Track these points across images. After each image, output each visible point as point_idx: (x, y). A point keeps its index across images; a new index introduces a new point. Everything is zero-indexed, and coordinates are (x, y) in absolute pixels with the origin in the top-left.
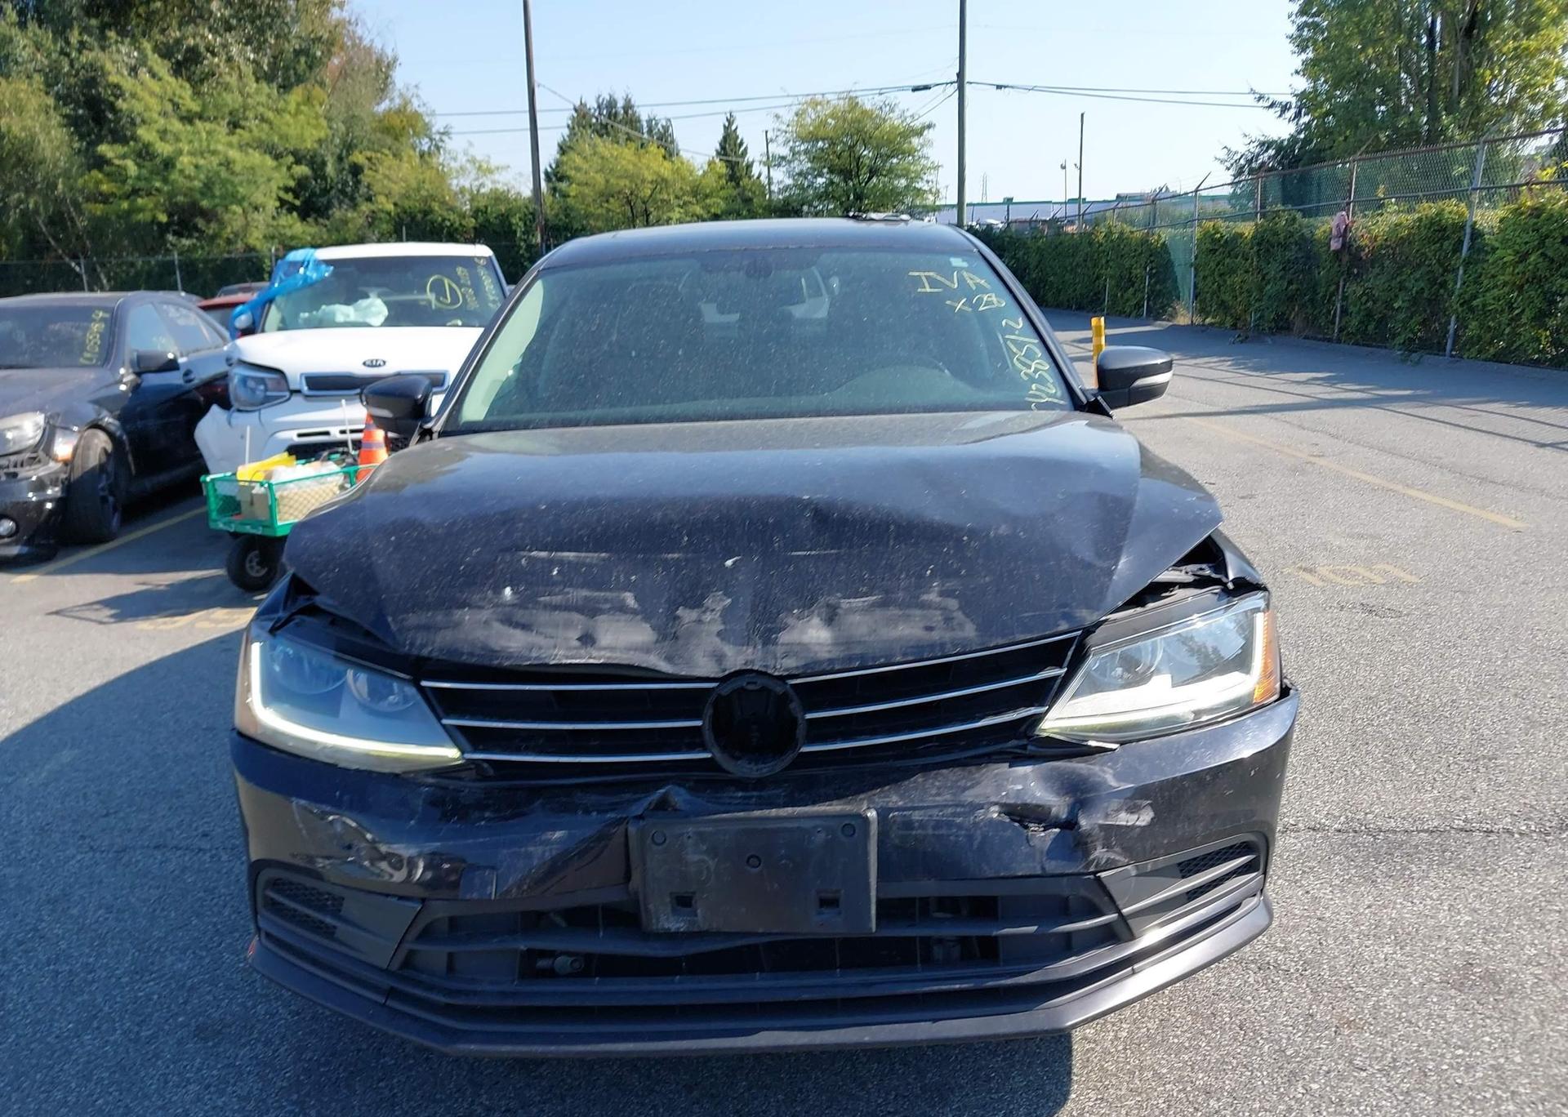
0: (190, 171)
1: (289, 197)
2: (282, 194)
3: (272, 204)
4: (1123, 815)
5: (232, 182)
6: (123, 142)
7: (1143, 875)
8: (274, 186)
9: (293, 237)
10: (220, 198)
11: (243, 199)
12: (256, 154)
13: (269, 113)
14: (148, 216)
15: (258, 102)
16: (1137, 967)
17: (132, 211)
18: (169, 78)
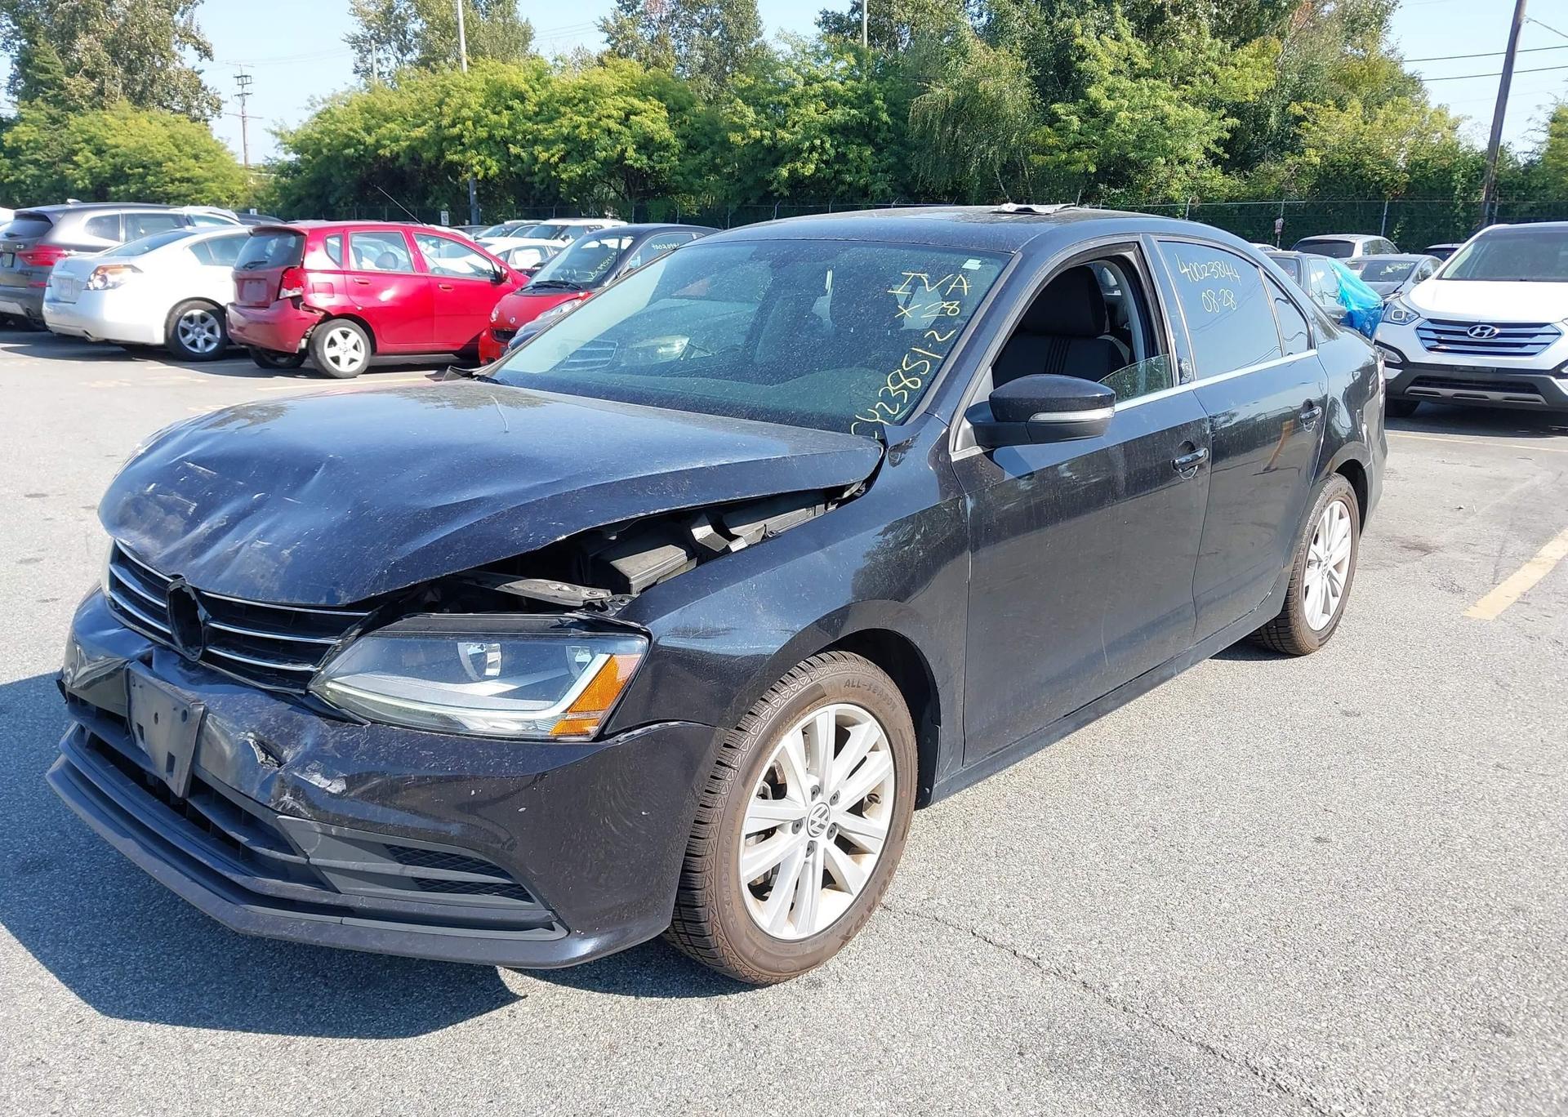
0: (1127, 124)
1: (1220, 151)
2: (1212, 147)
3: (1198, 156)
4: (317, 776)
5: (1163, 135)
6: (1074, 101)
7: (331, 836)
8: (1205, 139)
9: (1212, 189)
10: (1150, 150)
11: (1171, 152)
12: (1191, 108)
13: (1217, 68)
14: (1080, 167)
15: (1209, 57)
16: (347, 920)
17: (1068, 163)
18: (1129, 39)
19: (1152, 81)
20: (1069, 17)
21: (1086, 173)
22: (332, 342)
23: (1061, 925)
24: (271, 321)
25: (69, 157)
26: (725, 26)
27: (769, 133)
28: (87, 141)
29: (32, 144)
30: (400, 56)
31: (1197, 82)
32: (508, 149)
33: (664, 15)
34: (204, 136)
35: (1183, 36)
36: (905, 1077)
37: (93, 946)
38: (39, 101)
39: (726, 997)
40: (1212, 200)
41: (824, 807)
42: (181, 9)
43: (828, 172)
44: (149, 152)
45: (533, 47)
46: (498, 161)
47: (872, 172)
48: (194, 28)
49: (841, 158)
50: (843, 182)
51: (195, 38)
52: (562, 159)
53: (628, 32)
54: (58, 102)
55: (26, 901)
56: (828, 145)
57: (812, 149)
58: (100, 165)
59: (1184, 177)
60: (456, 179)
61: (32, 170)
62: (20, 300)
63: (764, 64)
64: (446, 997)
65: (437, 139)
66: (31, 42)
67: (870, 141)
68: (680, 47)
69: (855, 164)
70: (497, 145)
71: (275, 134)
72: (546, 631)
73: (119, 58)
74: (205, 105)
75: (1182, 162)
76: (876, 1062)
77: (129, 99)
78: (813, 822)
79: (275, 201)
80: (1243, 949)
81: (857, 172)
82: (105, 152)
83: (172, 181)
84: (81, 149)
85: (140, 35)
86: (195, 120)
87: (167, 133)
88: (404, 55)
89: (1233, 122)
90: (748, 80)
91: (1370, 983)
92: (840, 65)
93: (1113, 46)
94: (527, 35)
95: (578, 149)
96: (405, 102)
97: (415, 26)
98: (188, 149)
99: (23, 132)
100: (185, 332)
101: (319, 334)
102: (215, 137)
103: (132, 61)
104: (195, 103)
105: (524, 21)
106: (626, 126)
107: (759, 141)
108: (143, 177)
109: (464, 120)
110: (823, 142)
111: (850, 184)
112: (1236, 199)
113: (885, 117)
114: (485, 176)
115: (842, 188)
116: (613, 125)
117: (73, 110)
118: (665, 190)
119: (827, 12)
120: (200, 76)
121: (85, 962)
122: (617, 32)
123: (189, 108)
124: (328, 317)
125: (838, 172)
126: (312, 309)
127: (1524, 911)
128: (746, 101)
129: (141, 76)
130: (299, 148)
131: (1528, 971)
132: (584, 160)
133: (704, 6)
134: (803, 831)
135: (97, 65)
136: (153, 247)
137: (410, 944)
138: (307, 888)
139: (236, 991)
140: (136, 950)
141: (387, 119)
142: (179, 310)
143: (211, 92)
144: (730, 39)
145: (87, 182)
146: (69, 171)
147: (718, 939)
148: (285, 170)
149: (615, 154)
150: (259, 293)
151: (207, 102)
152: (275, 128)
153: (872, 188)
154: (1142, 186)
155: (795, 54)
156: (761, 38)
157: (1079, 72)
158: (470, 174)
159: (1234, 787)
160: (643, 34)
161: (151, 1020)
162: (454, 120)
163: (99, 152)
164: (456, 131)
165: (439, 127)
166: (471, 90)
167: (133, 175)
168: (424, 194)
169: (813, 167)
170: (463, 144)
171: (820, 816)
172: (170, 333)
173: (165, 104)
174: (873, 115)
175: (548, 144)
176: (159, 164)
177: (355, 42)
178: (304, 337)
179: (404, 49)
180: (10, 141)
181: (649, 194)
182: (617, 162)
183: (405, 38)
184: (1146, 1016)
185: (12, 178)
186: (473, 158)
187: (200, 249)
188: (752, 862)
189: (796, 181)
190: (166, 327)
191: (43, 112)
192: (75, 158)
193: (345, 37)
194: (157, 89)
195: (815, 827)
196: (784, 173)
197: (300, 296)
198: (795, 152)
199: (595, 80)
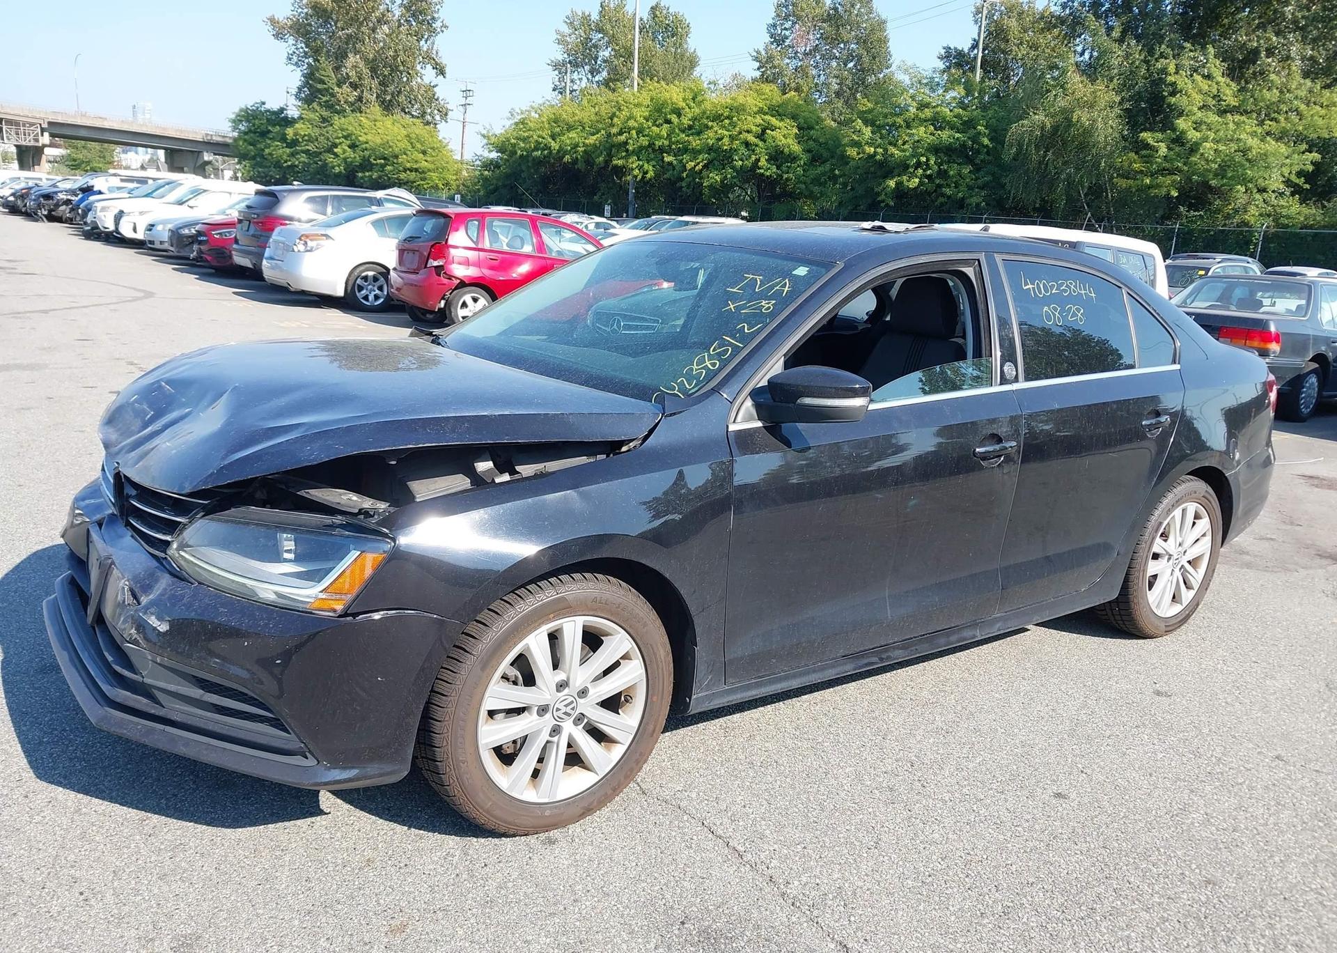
0: (1210, 154)
1: (1301, 181)
2: (1293, 178)
3: (1277, 186)
4: (153, 618)
5: (1243, 165)
6: (1163, 131)
7: (156, 663)
8: (1286, 171)
9: (1288, 217)
10: (1230, 178)
11: (1250, 181)
12: (1274, 143)
13: (1303, 107)
14: (1164, 191)
15: (1297, 96)
16: (169, 729)
17: (1149, 187)
18: (1220, 79)
19: (1237, 118)
20: (1166, 58)
21: (1168, 197)
22: (464, 305)
23: (780, 827)
24: (418, 284)
25: (330, 150)
26: (860, 57)
27: (881, 150)
28: (346, 137)
29: (306, 138)
30: (590, 77)
31: (1282, 118)
32: (663, 157)
33: (808, 49)
34: (432, 137)
35: (1273, 77)
36: (578, 923)
37: (56, 729)
38: (315, 105)
39: (475, 840)
40: (1287, 226)
41: (572, 699)
42: (426, 37)
43: (931, 187)
44: (390, 147)
45: (697, 72)
46: (654, 166)
47: (970, 188)
48: (434, 52)
49: (942, 174)
50: (943, 195)
51: (434, 60)
52: (705, 166)
53: (776, 62)
54: (329, 106)
55: (30, 693)
56: (932, 162)
57: (918, 165)
58: (352, 156)
59: (1262, 204)
60: (620, 179)
61: (303, 158)
62: (250, 257)
63: (884, 92)
64: (272, 804)
65: (607, 145)
66: (316, 60)
67: (970, 161)
68: (819, 76)
69: (954, 180)
70: (653, 151)
71: (484, 136)
72: (319, 528)
73: (376, 73)
74: (436, 112)
75: (1262, 190)
76: (562, 908)
77: (379, 106)
78: (558, 710)
79: (478, 189)
80: (927, 873)
81: (956, 187)
82: (357, 146)
83: (405, 170)
84: (340, 143)
85: (394, 56)
86: (428, 123)
87: (405, 133)
88: (593, 76)
89: (1316, 156)
90: (869, 105)
91: (1025, 920)
92: (952, 94)
93: (1204, 85)
94: (693, 62)
95: (720, 158)
96: (587, 115)
97: (605, 53)
98: (419, 146)
99: (302, 128)
100: (361, 288)
101: (454, 297)
102: (440, 138)
103: (385, 76)
104: (429, 111)
105: (692, 51)
106: (762, 140)
107: (872, 157)
108: (383, 166)
109: (630, 129)
110: (928, 160)
111: (949, 197)
112: (1311, 227)
113: (986, 141)
114: (643, 177)
115: (941, 200)
116: (751, 138)
117: (338, 112)
118: (791, 196)
119: (950, 48)
120: (435, 89)
121: (45, 740)
122: (767, 62)
123: (423, 114)
124: (463, 284)
125: (939, 186)
126: (450, 277)
127: (1214, 884)
128: (866, 122)
129: (391, 88)
130: (501, 149)
131: (1183, 935)
132: (724, 169)
133: (843, 41)
134: (548, 716)
135: (360, 79)
136: (347, 220)
137: (205, 752)
138: (145, 701)
139: (131, 776)
140: (82, 737)
141: (570, 128)
142: (358, 270)
143: (442, 103)
144: (863, 70)
145: (342, 168)
146: (330, 158)
147: (455, 790)
148: (489, 165)
149: (748, 163)
150: (413, 261)
151: (439, 110)
152: (484, 132)
153: (968, 201)
154: (1218, 211)
155: (913, 84)
156: (889, 70)
157: (1169, 105)
158: (630, 177)
159: (1009, 740)
160: (789, 65)
161: (64, 787)
162: (621, 129)
163: (353, 146)
164: (623, 138)
165: (609, 135)
166: (638, 105)
167: (377, 164)
168: (593, 190)
169: (917, 180)
170: (627, 151)
171: (566, 706)
172: (349, 288)
173: (407, 110)
174: (975, 139)
175: (695, 153)
176: (396, 157)
177: (558, 66)
178: (443, 298)
179: (593, 72)
180: (291, 135)
181: (775, 198)
182: (751, 171)
183: (596, 63)
184: (808, 912)
185: (289, 163)
186: (633, 163)
187: (378, 224)
188: (493, 734)
189: (900, 192)
190: (346, 283)
191: (317, 114)
192: (335, 150)
193: (549, 62)
194: (402, 99)
195: (560, 714)
196: (892, 183)
197: (442, 266)
198: (903, 167)
199: (741, 100)
